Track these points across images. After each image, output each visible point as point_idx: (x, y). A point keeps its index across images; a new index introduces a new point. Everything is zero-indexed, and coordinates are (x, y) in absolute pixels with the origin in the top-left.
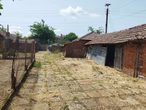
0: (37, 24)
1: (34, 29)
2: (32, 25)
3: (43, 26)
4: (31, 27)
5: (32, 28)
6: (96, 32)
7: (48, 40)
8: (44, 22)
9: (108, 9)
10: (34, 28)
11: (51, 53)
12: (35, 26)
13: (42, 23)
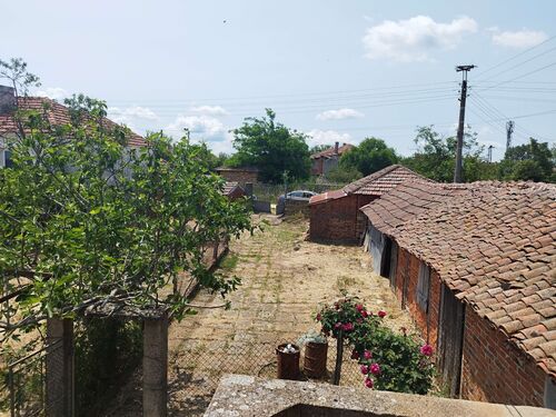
0: (251, 123)
1: (244, 140)
2: (240, 126)
3: (272, 127)
4: (236, 132)
5: (239, 136)
6: (446, 144)
7: (285, 175)
8: (272, 117)
9: (465, 83)
10: (245, 136)
11: (280, 221)
12: (246, 130)
13: (268, 119)
